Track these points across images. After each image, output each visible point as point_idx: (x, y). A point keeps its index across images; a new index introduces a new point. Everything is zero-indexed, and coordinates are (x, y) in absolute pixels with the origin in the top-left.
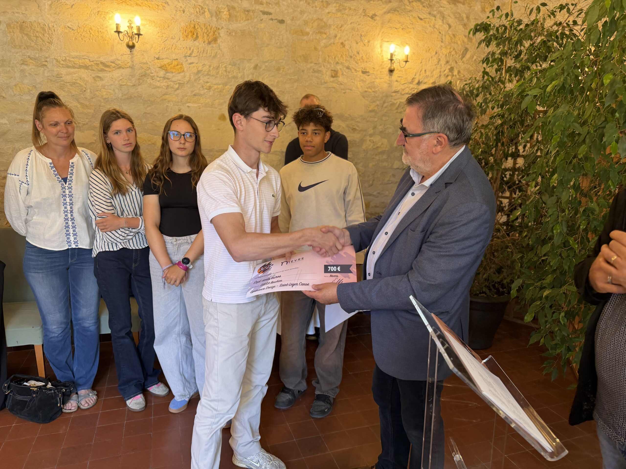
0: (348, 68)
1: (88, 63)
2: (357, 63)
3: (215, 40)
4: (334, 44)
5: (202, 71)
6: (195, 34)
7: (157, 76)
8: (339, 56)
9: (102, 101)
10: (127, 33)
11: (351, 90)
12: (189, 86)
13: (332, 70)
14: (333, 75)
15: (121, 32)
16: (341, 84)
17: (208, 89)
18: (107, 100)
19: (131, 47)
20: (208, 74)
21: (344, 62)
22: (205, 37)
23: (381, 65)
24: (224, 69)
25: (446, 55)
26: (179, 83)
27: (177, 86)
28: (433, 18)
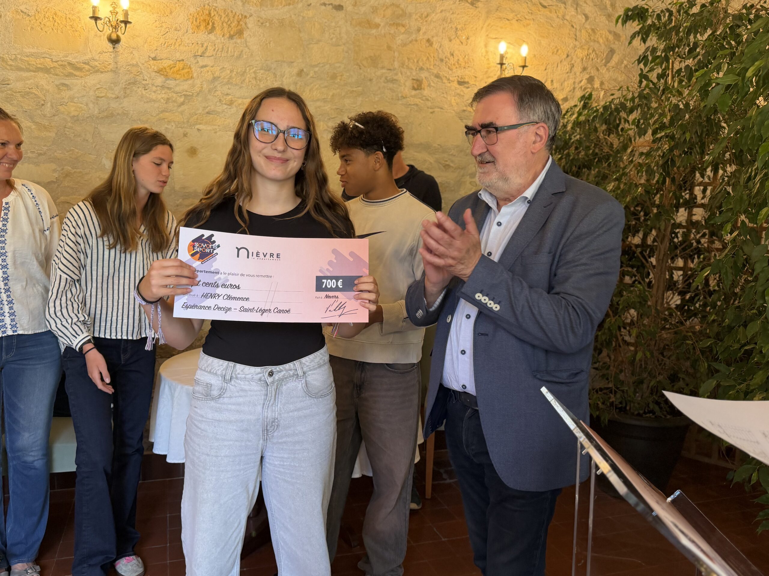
0: (437, 76)
1: (48, 63)
2: (451, 70)
3: (240, 33)
4: (416, 41)
5: (219, 77)
6: (211, 24)
7: (153, 85)
8: (425, 59)
9: (69, 119)
10: (110, 22)
11: (442, 108)
12: (200, 99)
13: (413, 79)
14: (416, 86)
15: (100, 19)
16: (428, 100)
17: (228, 105)
18: (75, 118)
19: (114, 41)
20: (228, 83)
21: (432, 67)
22: (226, 29)
23: (487, 72)
24: (253, 75)
25: (582, 59)
26: (185, 95)
27: (182, 99)
28: (563, 6)
